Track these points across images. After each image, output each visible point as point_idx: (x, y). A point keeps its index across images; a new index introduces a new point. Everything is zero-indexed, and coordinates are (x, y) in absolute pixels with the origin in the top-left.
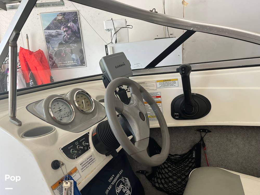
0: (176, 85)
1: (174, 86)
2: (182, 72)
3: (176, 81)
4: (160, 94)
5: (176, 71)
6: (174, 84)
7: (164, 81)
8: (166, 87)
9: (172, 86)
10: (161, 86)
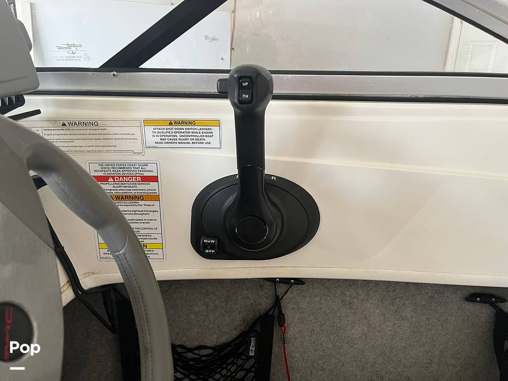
0: (214, 141)
1: (204, 145)
2: (239, 95)
3: (215, 130)
4: (155, 170)
5: (214, 90)
6: (208, 139)
7: (171, 124)
8: (178, 146)
9: (197, 146)
10: (158, 139)
